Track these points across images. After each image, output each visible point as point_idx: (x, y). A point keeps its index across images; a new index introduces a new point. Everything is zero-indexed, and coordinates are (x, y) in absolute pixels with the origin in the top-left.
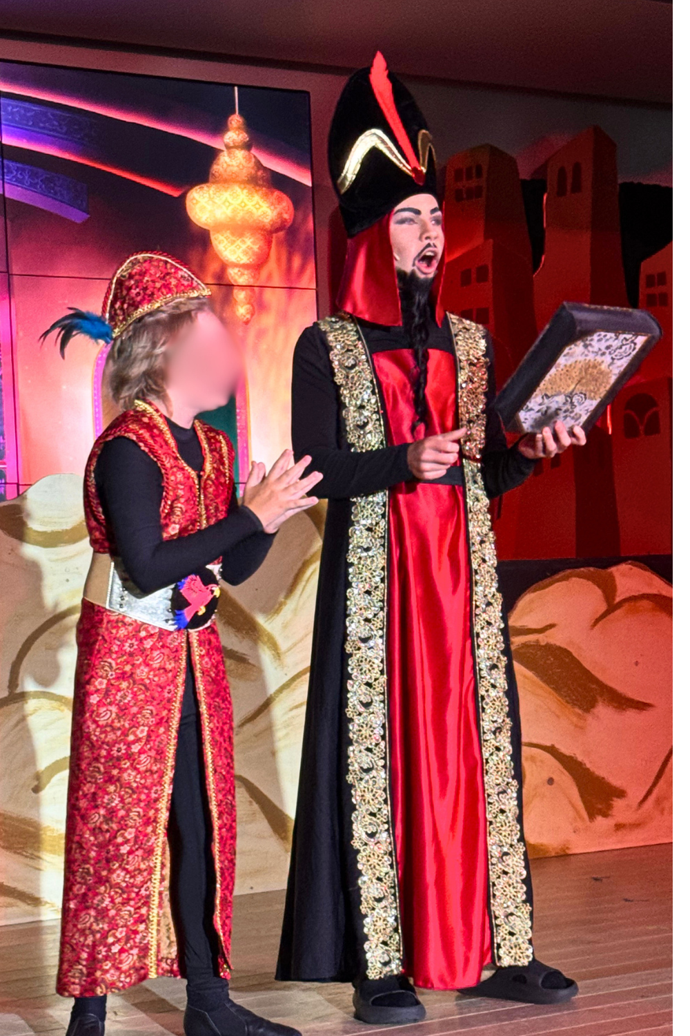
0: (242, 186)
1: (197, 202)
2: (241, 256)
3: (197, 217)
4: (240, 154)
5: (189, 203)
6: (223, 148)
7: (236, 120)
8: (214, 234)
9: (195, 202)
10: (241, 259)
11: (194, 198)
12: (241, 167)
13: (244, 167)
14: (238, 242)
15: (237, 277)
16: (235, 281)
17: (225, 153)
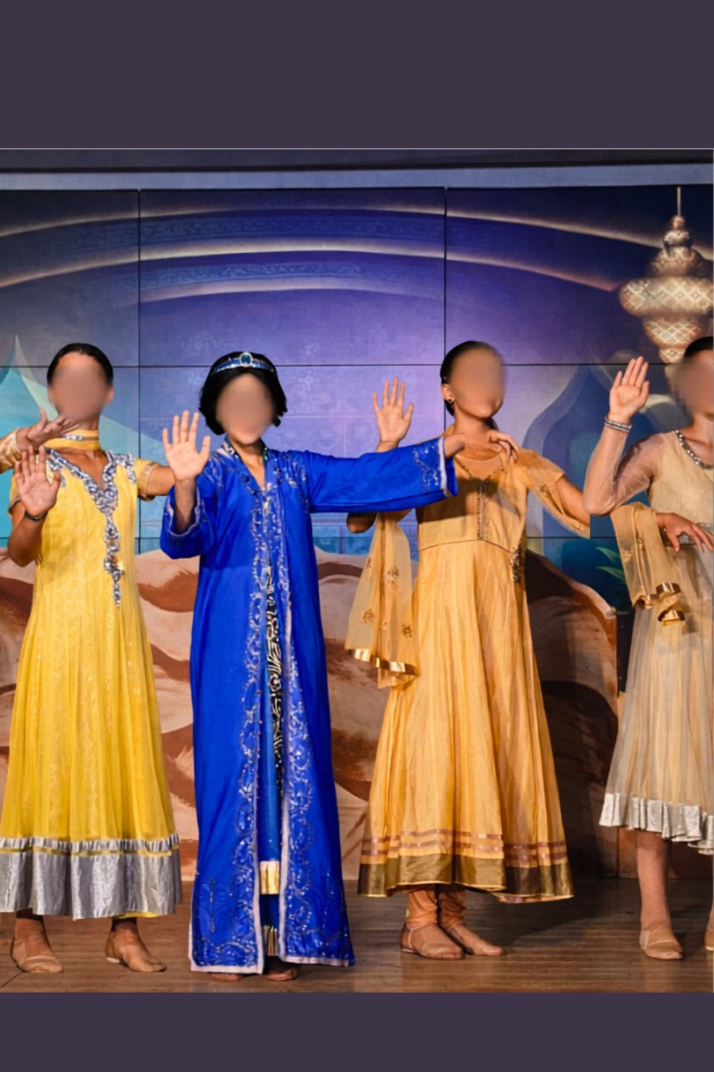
0: (680, 279)
1: (631, 294)
2: (675, 338)
3: (630, 307)
4: (679, 252)
5: (623, 296)
6: (661, 245)
7: (678, 220)
8: (646, 321)
9: (627, 294)
10: (675, 341)
11: (628, 291)
12: (680, 261)
13: (682, 261)
14: (672, 327)
15: (669, 357)
16: (668, 360)
17: (664, 252)
